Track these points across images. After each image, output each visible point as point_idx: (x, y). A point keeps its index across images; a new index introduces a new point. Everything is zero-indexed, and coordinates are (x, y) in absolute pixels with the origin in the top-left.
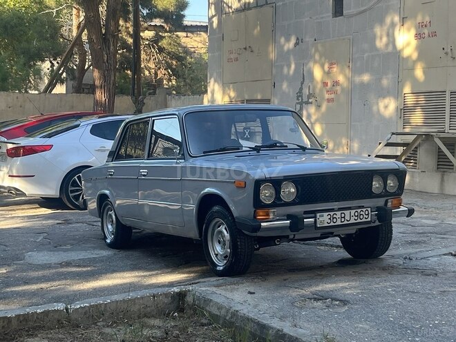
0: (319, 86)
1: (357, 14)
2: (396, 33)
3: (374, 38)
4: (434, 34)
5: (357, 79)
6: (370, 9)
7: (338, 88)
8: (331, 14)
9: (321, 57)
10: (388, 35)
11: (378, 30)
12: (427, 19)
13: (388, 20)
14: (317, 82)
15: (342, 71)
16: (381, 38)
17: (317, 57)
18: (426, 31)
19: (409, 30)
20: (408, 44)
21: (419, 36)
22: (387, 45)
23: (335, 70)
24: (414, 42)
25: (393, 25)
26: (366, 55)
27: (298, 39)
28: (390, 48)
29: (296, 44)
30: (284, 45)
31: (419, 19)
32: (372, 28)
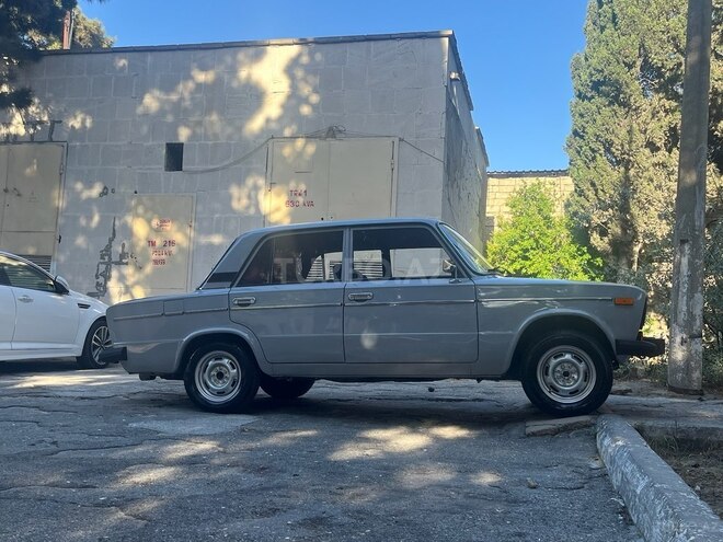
0: (143, 243)
1: (202, 172)
2: (261, 196)
3: (230, 198)
4: (311, 204)
5: (203, 240)
6: (223, 168)
7: (173, 249)
8: (163, 166)
9: (146, 211)
10: (249, 197)
11: (234, 191)
12: (303, 187)
13: (250, 182)
14: (139, 240)
15: (180, 229)
16: (239, 200)
17: (140, 210)
18: (301, 200)
19: (279, 195)
20: (278, 209)
21: (291, 203)
22: (248, 208)
23: (168, 228)
24: (285, 209)
25: (256, 188)
26: (217, 216)
27: (105, 188)
28: (252, 211)
29: (104, 193)
30: (81, 192)
31: (292, 185)
32: (227, 188)
